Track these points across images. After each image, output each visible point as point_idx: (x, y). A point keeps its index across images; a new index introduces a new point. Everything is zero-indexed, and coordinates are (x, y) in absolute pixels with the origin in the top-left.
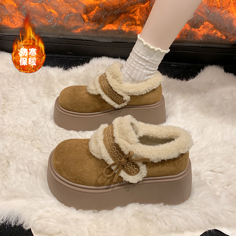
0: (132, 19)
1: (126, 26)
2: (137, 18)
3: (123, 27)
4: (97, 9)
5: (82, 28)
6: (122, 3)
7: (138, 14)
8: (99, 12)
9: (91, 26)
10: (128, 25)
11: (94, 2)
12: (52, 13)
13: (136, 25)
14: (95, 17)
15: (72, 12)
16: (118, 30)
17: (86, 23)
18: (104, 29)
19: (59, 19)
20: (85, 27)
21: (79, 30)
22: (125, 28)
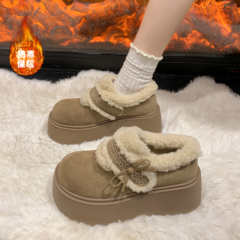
0: (120, 31)
1: (114, 38)
2: (125, 30)
3: (111, 39)
4: (84, 21)
5: (69, 41)
6: (108, 14)
7: (126, 25)
8: (86, 24)
9: (79, 38)
10: (116, 37)
11: (81, 14)
12: (38, 26)
13: (124, 37)
14: (82, 29)
15: (59, 25)
16: (106, 43)
17: (73, 36)
18: (92, 41)
19: (46, 32)
20: (72, 40)
21: (67, 43)
22: (112, 40)
